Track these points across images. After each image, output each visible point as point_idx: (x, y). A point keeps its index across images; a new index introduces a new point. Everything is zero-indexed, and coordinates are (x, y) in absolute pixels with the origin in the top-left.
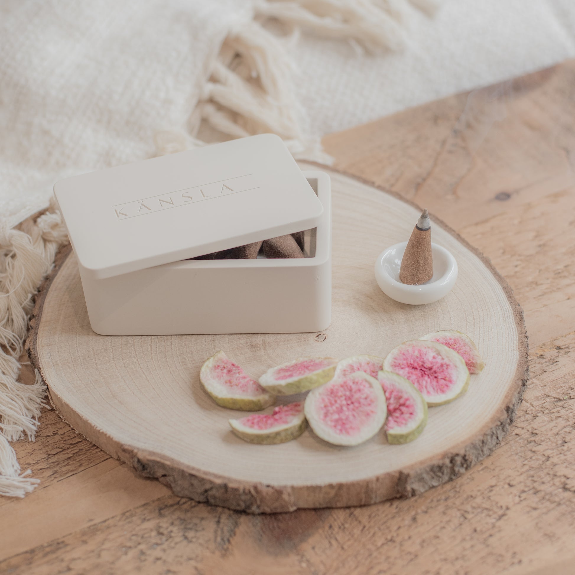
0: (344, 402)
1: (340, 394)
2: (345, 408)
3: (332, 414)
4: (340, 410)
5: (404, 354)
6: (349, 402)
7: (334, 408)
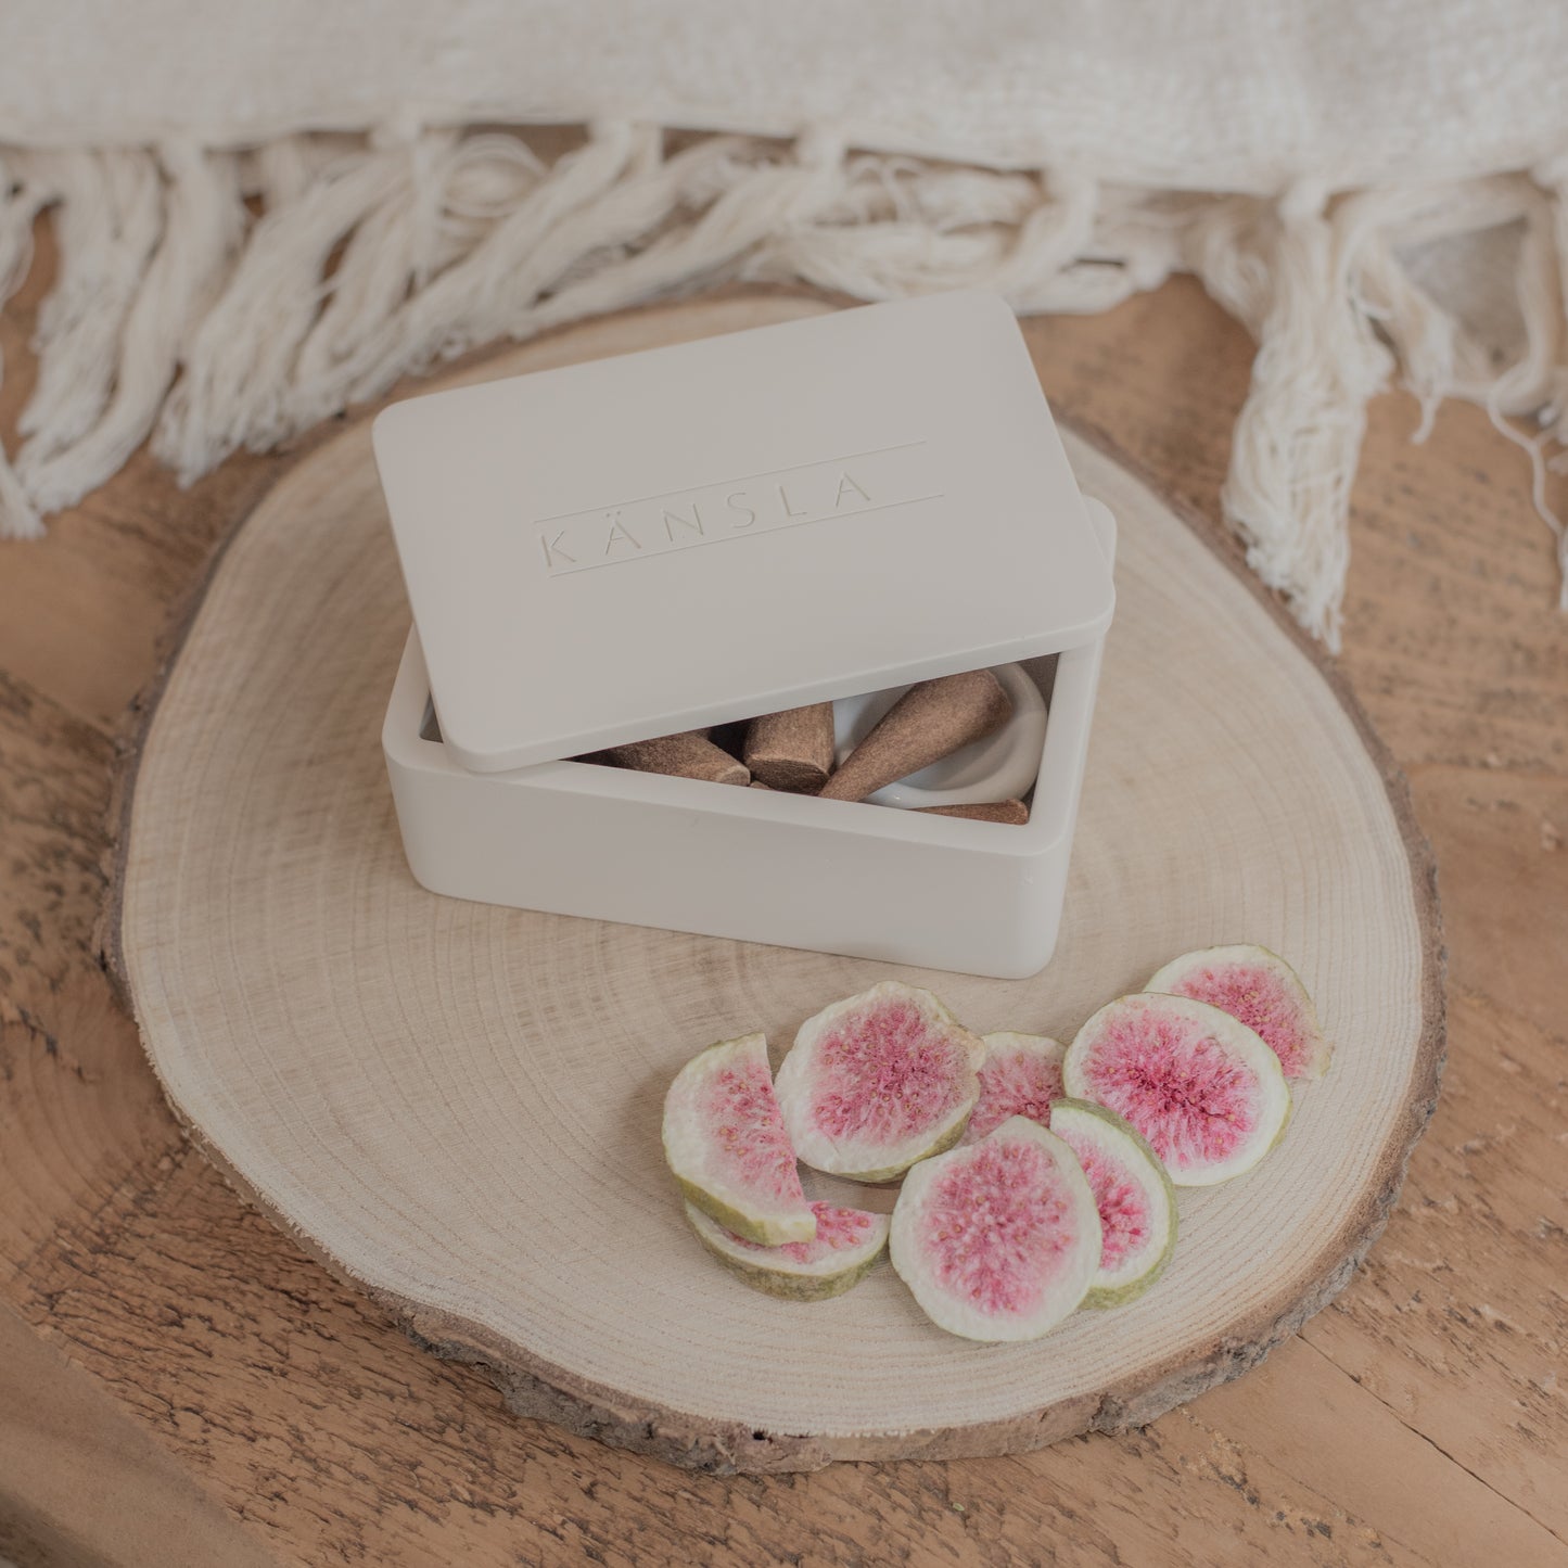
0: (990, 1220)
1: (975, 1195)
2: (993, 1237)
3: (963, 1258)
4: (982, 1244)
5: (1120, 1038)
6: (1002, 1219)
7: (967, 1238)
